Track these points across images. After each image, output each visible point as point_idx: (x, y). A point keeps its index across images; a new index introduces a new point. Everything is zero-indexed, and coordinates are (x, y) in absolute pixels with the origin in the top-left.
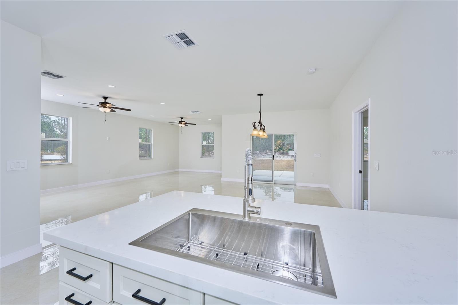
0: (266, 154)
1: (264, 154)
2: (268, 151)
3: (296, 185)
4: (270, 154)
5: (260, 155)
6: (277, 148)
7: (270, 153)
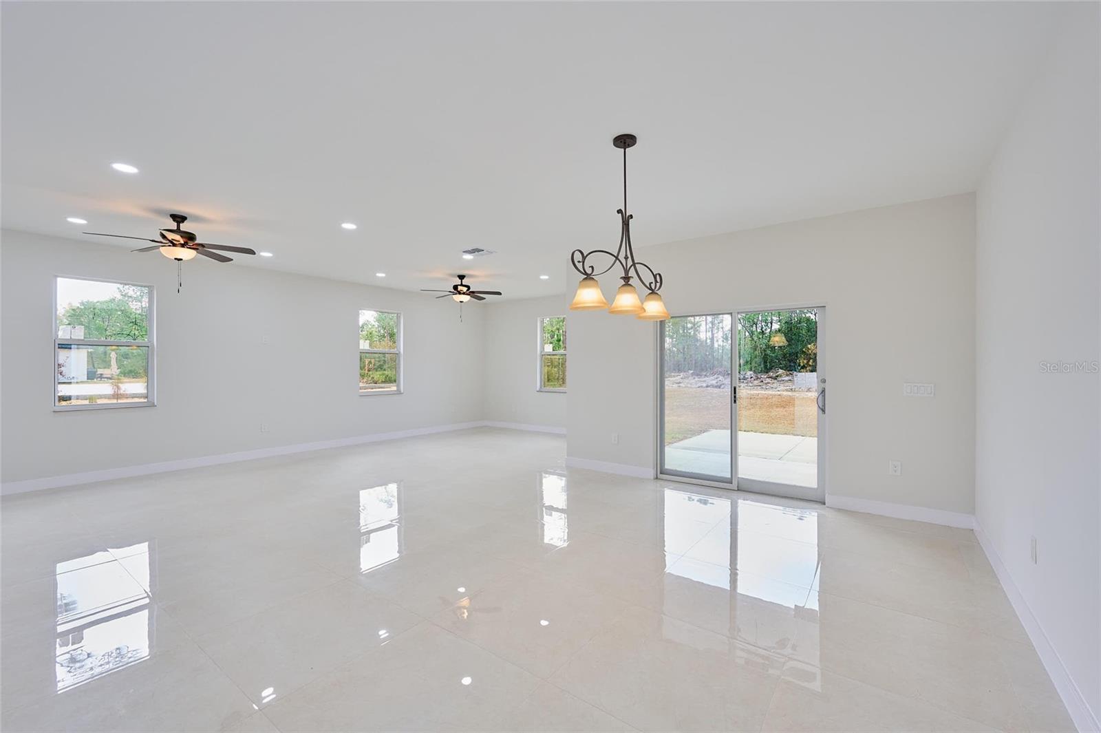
0: (776, 381)
1: (768, 380)
2: (781, 371)
3: (824, 504)
4: (787, 378)
5: (756, 382)
6: (808, 362)
7: (787, 375)
